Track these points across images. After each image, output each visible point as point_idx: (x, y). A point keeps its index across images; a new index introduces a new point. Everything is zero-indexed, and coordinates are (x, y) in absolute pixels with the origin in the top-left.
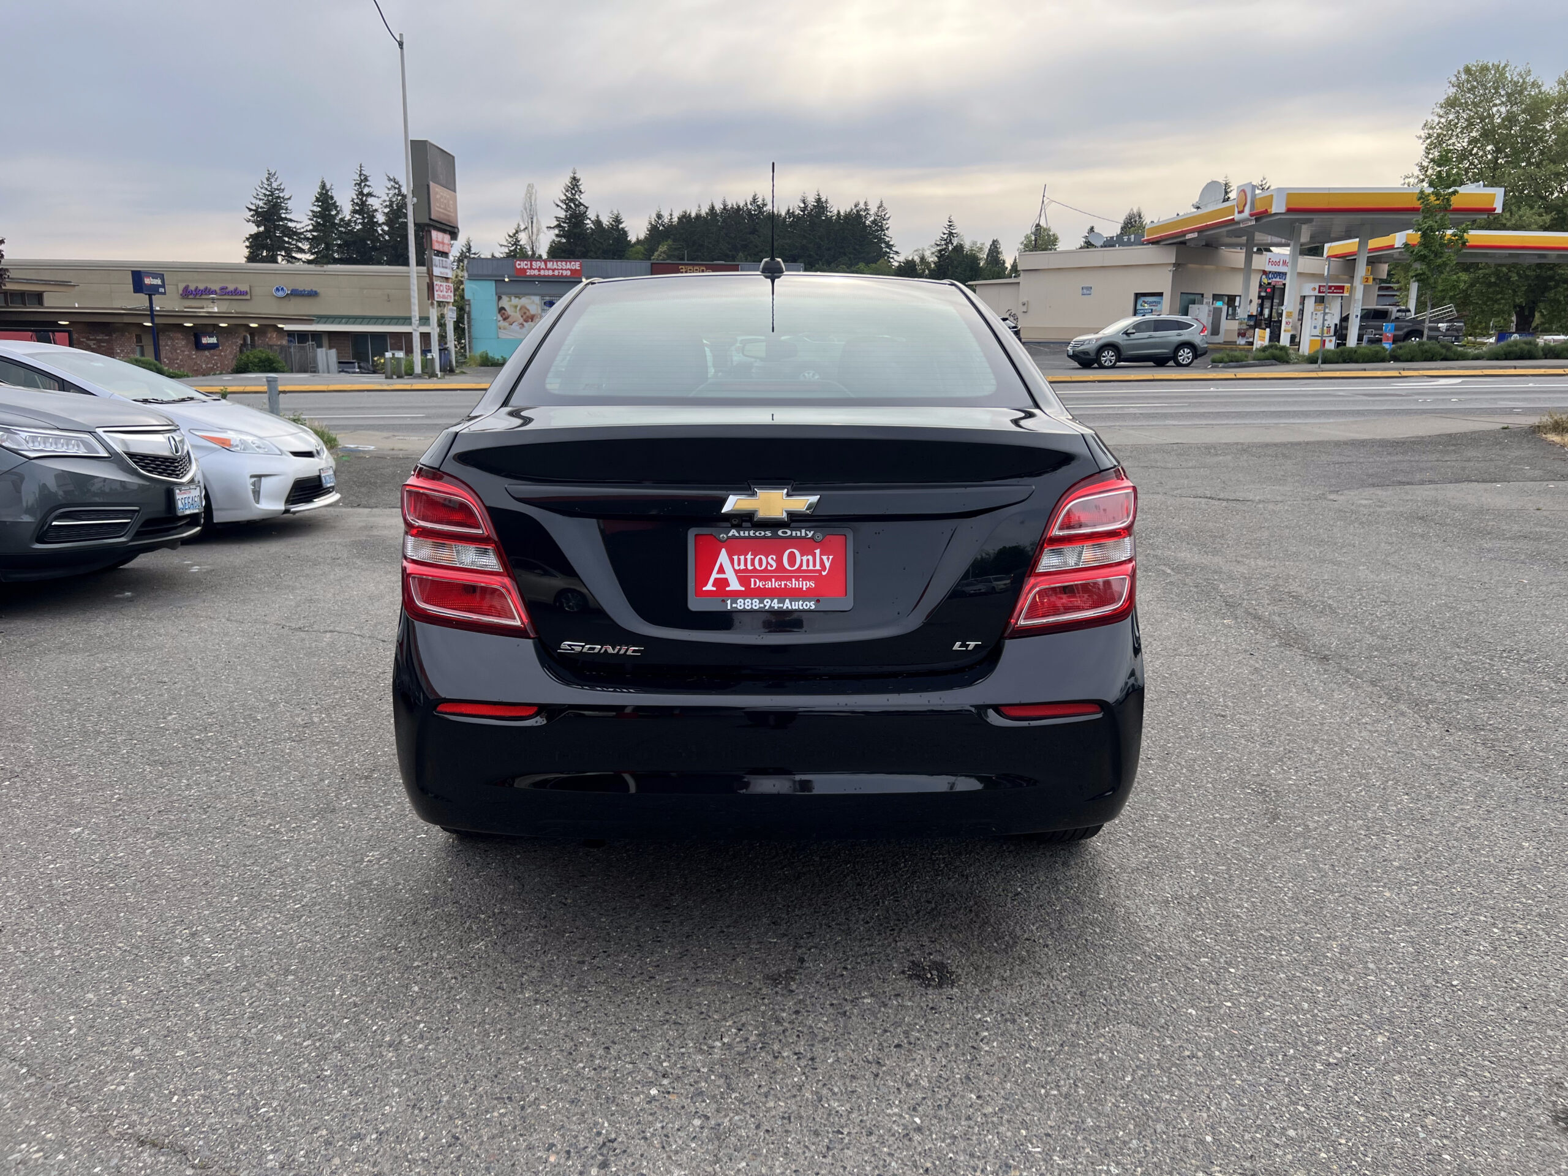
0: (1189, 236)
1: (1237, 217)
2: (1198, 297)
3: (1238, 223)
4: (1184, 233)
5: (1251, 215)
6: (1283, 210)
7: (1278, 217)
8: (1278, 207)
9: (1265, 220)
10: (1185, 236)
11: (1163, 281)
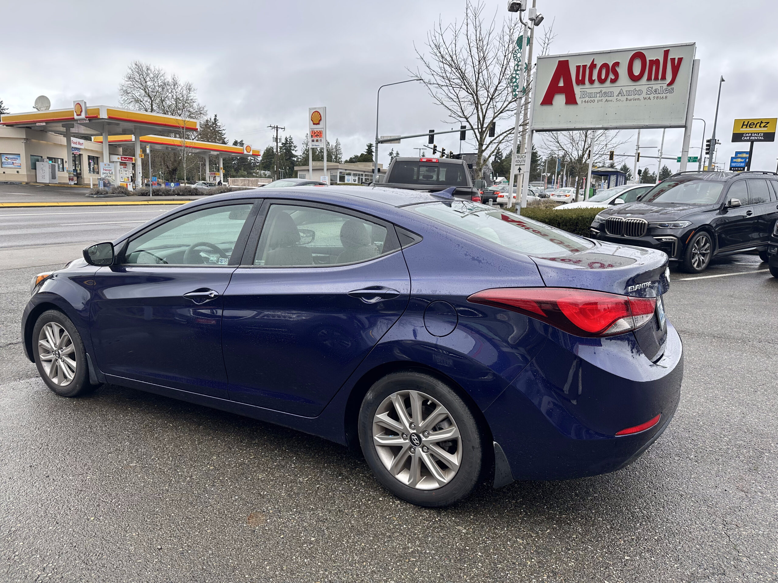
0: (37, 124)
1: (76, 117)
2: (39, 158)
3: (77, 120)
4: (35, 122)
5: (86, 117)
6: (106, 117)
7: (103, 120)
8: (104, 115)
9: (94, 121)
10: (36, 123)
11: (20, 148)
